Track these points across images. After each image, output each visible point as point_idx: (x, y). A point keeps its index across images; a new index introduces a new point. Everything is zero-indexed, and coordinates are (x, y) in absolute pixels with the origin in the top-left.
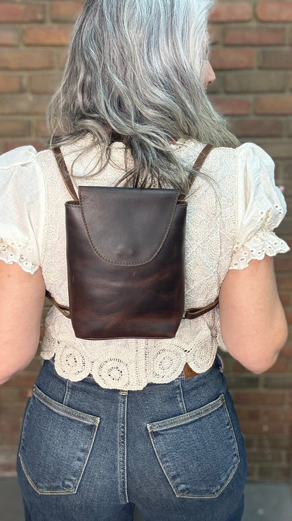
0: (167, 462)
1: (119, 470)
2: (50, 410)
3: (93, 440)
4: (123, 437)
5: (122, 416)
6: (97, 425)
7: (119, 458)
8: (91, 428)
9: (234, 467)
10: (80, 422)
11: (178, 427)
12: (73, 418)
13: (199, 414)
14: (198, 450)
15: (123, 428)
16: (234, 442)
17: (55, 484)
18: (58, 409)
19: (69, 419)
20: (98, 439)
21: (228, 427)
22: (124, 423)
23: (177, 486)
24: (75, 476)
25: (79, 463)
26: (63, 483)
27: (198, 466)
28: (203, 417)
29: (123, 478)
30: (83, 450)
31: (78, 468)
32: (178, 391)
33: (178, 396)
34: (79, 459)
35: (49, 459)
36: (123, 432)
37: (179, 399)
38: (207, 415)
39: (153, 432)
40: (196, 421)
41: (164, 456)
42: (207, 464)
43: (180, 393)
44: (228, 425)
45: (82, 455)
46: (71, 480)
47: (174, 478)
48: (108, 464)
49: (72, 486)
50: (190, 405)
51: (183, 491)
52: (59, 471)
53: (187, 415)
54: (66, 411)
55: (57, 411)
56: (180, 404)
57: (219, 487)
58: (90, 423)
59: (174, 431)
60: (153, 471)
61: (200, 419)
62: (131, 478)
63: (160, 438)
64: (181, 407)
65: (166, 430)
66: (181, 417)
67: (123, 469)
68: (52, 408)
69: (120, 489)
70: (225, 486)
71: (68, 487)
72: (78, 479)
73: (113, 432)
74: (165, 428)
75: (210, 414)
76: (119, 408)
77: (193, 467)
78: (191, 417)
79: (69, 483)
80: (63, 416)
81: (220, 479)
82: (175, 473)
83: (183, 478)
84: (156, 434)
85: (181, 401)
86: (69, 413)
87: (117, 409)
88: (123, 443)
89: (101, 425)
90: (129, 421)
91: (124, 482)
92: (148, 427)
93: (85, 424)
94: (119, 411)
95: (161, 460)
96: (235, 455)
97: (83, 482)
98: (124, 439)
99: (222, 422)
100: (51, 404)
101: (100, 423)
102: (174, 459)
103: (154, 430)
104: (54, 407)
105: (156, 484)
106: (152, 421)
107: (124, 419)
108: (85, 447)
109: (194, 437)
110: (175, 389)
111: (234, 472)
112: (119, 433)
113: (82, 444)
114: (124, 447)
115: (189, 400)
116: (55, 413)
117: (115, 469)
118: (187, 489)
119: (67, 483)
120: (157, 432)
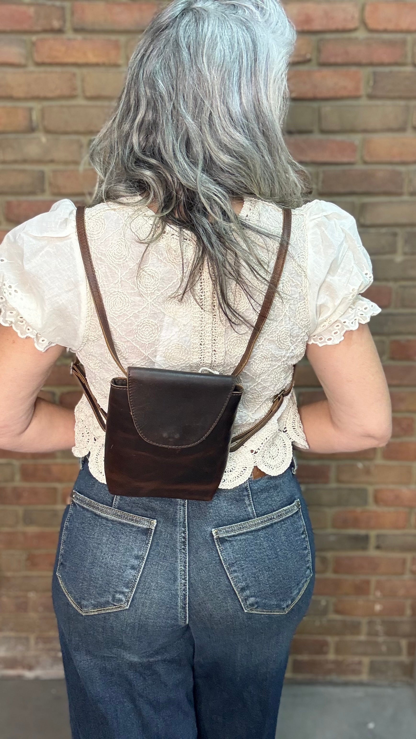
0: (235, 571)
1: (180, 581)
2: (96, 515)
3: (149, 545)
4: (184, 543)
5: (182, 520)
6: (153, 528)
7: (180, 567)
8: (146, 532)
9: (306, 581)
10: (133, 526)
11: (247, 533)
12: (125, 521)
13: (271, 519)
14: (269, 559)
15: (184, 532)
16: (308, 553)
17: (103, 600)
18: (106, 512)
19: (120, 523)
20: (154, 544)
21: (303, 536)
22: (185, 527)
23: (246, 600)
24: (128, 587)
25: (133, 572)
26: (114, 597)
27: (269, 577)
28: (275, 523)
29: (184, 590)
30: (137, 557)
31: (131, 577)
32: (246, 493)
33: (246, 498)
34: (133, 568)
35: (96, 570)
36: (184, 538)
37: (247, 502)
38: (281, 521)
39: (218, 538)
40: (267, 527)
41: (232, 565)
42: (278, 575)
43: (248, 495)
44: (303, 534)
45: (136, 562)
46: (123, 593)
47: (243, 590)
48: (167, 573)
49: (124, 599)
50: (261, 509)
51: (252, 605)
52: (108, 583)
53: (257, 520)
54: (116, 515)
55: (104, 515)
56: (249, 508)
57: (290, 602)
58: (145, 527)
59: (243, 537)
60: (219, 582)
61: (272, 525)
62: (194, 590)
63: (227, 545)
64: (250, 510)
65: (234, 536)
66: (251, 522)
67: (185, 579)
68: (98, 512)
69: (180, 604)
70: (296, 601)
71: (120, 600)
72: (132, 591)
73: (172, 538)
74: (233, 534)
75: (283, 520)
76: (178, 512)
77: (264, 577)
78: (262, 522)
79: (121, 596)
80: (113, 521)
81: (291, 593)
82: (244, 584)
83: (252, 590)
84: (222, 541)
85: (250, 505)
86: (120, 516)
87: (176, 512)
88: (184, 549)
89: (159, 529)
90: (191, 526)
91: (185, 595)
92: (214, 533)
93: (139, 527)
94: (178, 515)
95: (228, 569)
96: (308, 568)
97: (138, 595)
98: (185, 545)
99: (296, 530)
100: (98, 508)
101: (157, 525)
102: (243, 569)
103: (221, 536)
104: (102, 511)
105: (221, 597)
106: (217, 526)
107: (184, 523)
108: (140, 553)
109: (265, 545)
110: (243, 491)
111: (305, 586)
112: (179, 537)
113: (136, 549)
114: (185, 554)
115: (260, 503)
116: (102, 518)
117: (175, 580)
118: (257, 603)
119: (118, 596)
120: (223, 538)
